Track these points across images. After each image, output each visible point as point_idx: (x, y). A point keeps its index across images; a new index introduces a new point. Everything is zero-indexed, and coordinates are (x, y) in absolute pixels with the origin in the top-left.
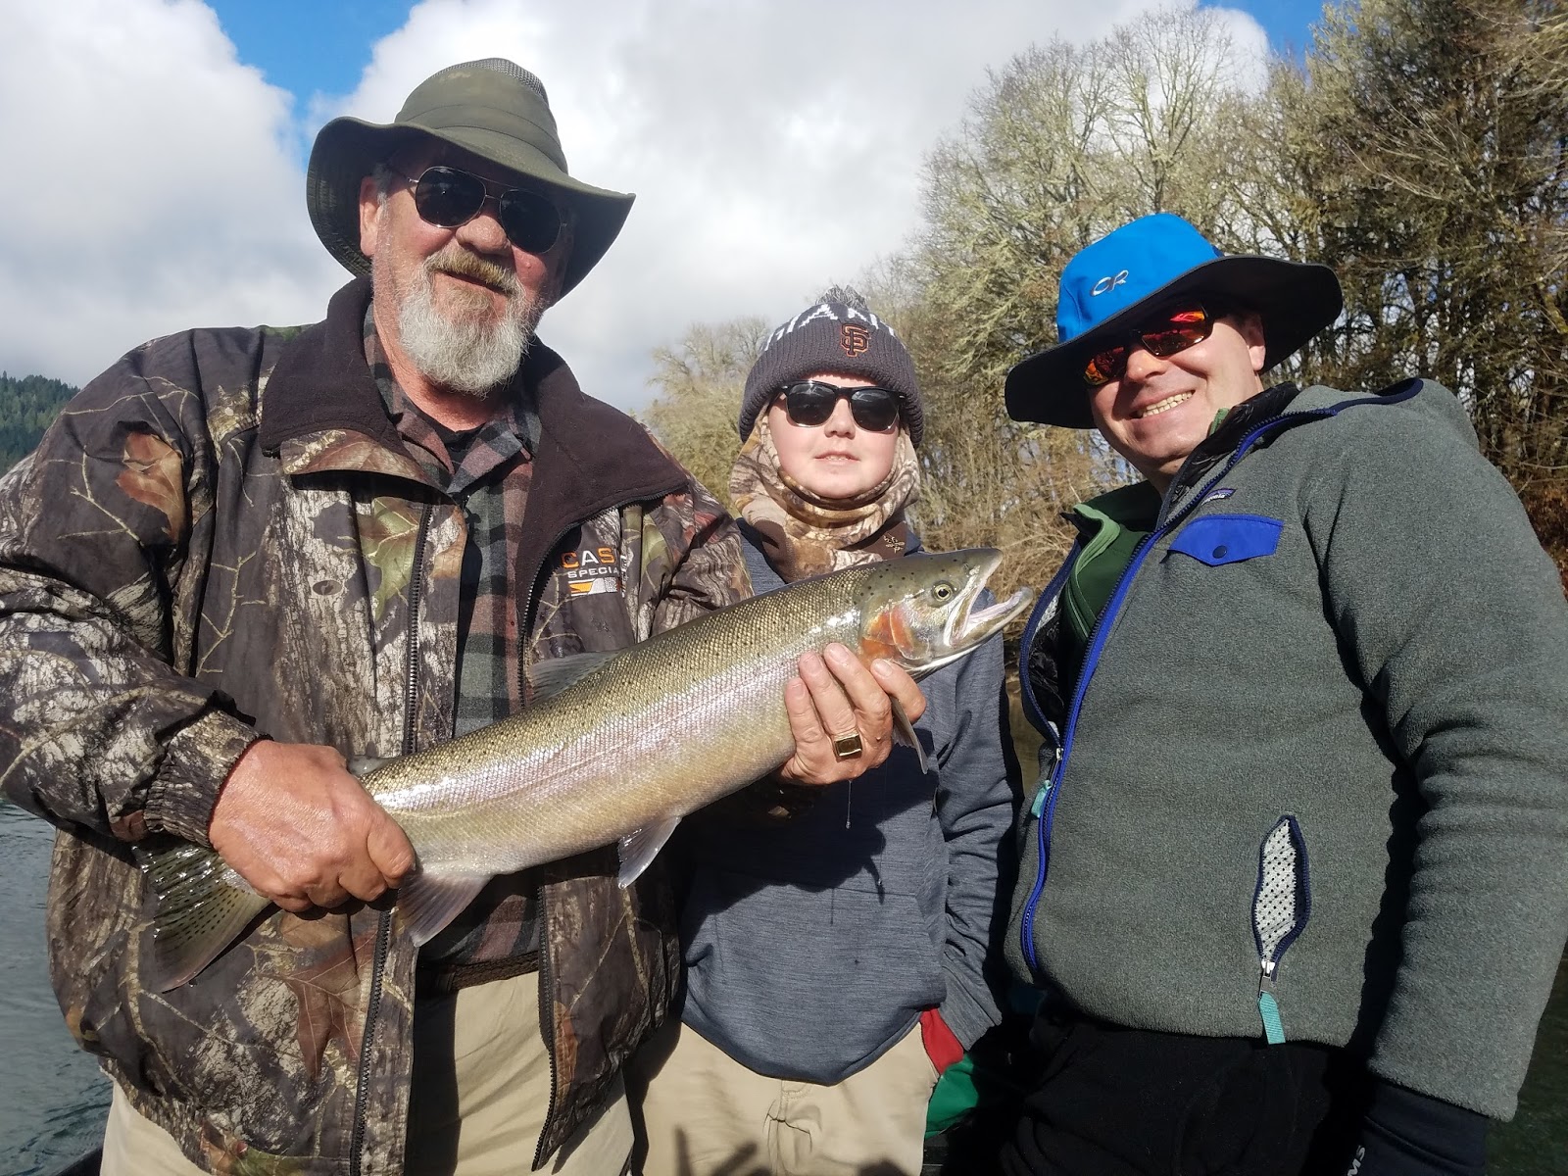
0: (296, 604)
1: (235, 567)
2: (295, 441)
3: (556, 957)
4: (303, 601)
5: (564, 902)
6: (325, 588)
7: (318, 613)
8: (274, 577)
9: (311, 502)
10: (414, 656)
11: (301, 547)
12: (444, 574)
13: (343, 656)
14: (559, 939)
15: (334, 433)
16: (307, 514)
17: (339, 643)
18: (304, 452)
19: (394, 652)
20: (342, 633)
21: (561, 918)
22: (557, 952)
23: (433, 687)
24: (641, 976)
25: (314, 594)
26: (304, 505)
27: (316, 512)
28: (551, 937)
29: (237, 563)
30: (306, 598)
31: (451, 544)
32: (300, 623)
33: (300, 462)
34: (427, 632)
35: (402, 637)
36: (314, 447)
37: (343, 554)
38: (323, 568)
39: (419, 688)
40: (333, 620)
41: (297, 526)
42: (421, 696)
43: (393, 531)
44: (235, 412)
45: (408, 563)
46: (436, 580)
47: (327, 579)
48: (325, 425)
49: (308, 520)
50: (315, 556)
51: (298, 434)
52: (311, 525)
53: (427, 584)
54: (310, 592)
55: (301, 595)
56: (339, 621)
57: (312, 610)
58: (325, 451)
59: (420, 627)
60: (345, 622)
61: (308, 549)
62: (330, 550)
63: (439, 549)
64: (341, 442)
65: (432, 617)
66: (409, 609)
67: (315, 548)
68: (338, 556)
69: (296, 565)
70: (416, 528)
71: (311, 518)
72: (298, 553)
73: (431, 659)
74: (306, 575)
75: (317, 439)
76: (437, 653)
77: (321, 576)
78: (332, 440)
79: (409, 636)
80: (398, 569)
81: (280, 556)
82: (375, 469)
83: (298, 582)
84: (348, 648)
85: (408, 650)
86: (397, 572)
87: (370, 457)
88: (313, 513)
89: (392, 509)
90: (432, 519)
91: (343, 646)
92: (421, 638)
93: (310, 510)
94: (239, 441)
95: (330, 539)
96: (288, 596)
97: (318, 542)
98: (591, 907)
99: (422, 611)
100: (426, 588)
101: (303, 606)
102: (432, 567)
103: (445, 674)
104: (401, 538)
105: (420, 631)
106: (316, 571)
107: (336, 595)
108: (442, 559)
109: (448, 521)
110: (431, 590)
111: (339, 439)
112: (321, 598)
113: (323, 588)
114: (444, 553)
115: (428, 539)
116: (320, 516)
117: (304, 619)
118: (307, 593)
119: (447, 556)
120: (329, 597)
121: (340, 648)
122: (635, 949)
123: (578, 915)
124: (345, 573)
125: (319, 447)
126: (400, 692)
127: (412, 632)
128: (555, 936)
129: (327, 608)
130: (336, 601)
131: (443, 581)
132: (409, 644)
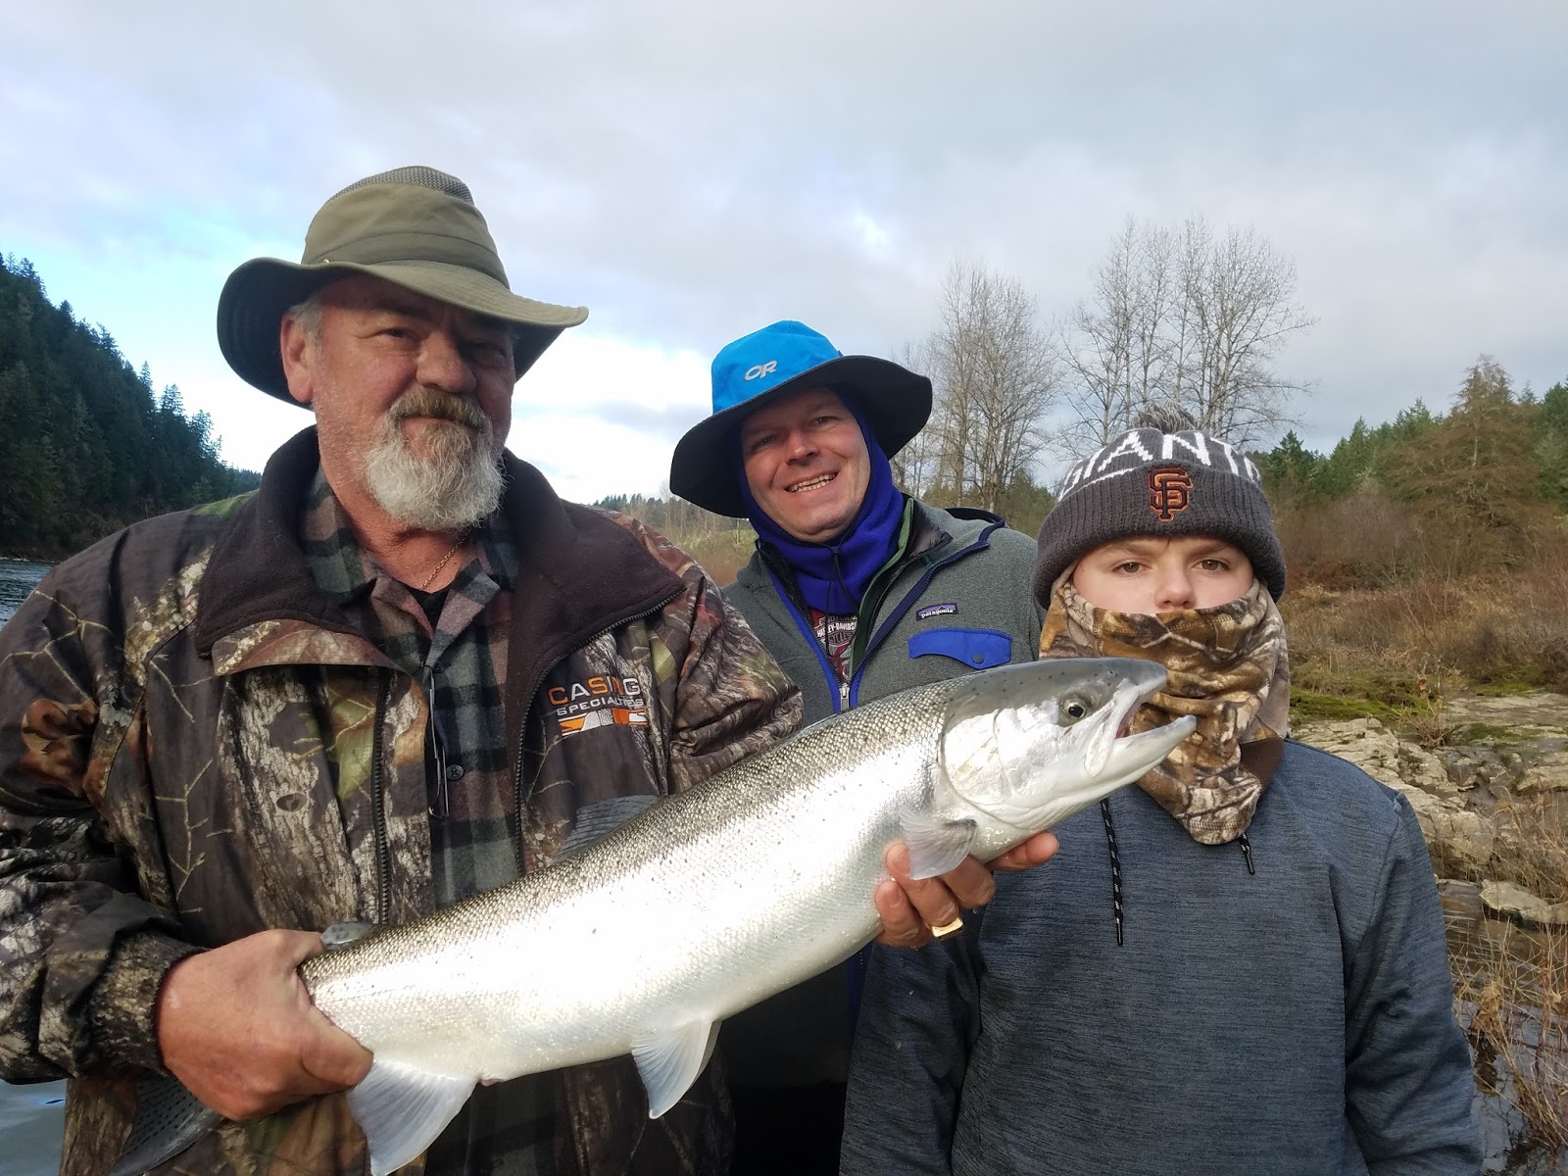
0: (261, 826)
1: (182, 796)
2: (228, 639)
3: (585, 1158)
4: (269, 822)
5: (589, 1094)
6: (288, 803)
7: (287, 833)
8: (236, 800)
9: (264, 708)
10: (385, 856)
11: (258, 761)
12: (406, 760)
13: (324, 877)
14: (587, 1136)
15: (267, 624)
16: (260, 723)
17: (318, 864)
18: (236, 649)
19: (364, 857)
20: (317, 850)
21: (587, 1113)
22: (585, 1153)
23: (411, 889)
24: (686, 1162)
25: (279, 812)
26: (256, 712)
27: (270, 718)
28: (577, 1137)
29: (183, 792)
30: (272, 817)
31: (412, 721)
32: (270, 847)
33: (232, 662)
34: (396, 828)
35: (369, 838)
36: (246, 643)
37: (301, 760)
38: (285, 780)
39: (396, 893)
40: (305, 837)
41: (251, 739)
42: (399, 902)
43: (350, 722)
44: (153, 624)
45: (367, 753)
46: (400, 767)
47: (292, 792)
48: (258, 618)
49: (262, 729)
50: (274, 768)
51: (230, 631)
52: (265, 733)
53: (389, 774)
54: (274, 810)
55: (266, 815)
56: (312, 838)
57: (280, 830)
58: (258, 647)
59: (388, 823)
60: (318, 838)
61: (266, 761)
62: (290, 759)
63: (400, 730)
64: (274, 633)
65: (401, 811)
66: (373, 806)
67: (272, 758)
68: (297, 763)
69: (256, 783)
70: (373, 711)
71: (265, 726)
72: (255, 768)
73: (404, 859)
74: (268, 791)
75: (250, 635)
76: (409, 851)
77: (285, 790)
78: (265, 633)
79: (376, 836)
80: (357, 761)
81: (239, 775)
82: (314, 661)
83: (260, 802)
84: (328, 868)
85: (377, 852)
86: (355, 767)
87: (308, 647)
88: (266, 720)
89: (346, 696)
90: (390, 697)
91: (322, 866)
92: (391, 836)
93: (263, 717)
94: (161, 656)
95: (287, 747)
96: (253, 816)
97: (275, 750)
98: (618, 1095)
99: (389, 805)
100: (390, 779)
101: (270, 826)
102: (392, 753)
103: (422, 872)
104: (359, 727)
105: (388, 829)
106: (278, 784)
107: (303, 809)
108: (402, 742)
109: (407, 697)
110: (395, 780)
111: (274, 632)
112: (289, 814)
113: (289, 803)
114: (404, 734)
115: (387, 721)
116: (275, 721)
117: (273, 840)
118: (272, 811)
119: (409, 736)
120: (297, 812)
121: (319, 869)
122: (670, 1134)
123: (605, 1107)
124: (307, 782)
125: (252, 642)
126: (372, 902)
127: (380, 831)
128: (581, 1135)
129: (297, 826)
130: (304, 816)
131: (405, 767)
132: (377, 846)
